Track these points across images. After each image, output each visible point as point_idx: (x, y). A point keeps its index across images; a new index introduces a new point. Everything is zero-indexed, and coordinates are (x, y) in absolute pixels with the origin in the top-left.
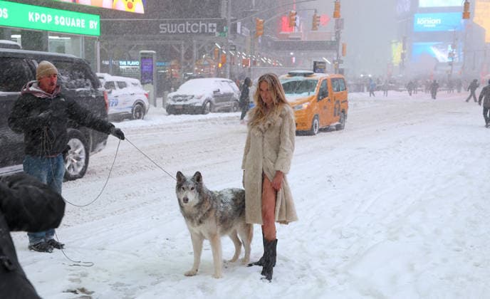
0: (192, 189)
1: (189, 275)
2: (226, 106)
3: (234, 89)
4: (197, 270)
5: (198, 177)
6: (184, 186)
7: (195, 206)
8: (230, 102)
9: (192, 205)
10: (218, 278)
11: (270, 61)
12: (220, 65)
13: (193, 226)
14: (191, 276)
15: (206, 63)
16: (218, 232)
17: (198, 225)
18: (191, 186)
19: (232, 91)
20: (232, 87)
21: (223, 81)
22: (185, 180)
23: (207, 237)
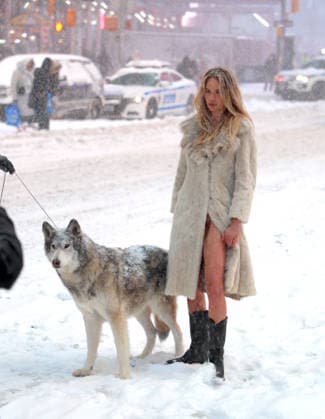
0: (66, 247)
1: (79, 375)
2: (78, 108)
3: (92, 76)
4: (92, 368)
5: (74, 227)
6: (55, 243)
7: (75, 272)
8: (86, 101)
9: (71, 271)
10: (124, 378)
11: (151, 19)
12: (59, 27)
13: (81, 301)
14: (83, 376)
15: (31, 21)
16: (123, 309)
17: (90, 299)
18: (64, 243)
19: (89, 81)
20: (89, 72)
21: (72, 61)
22: (54, 235)
23: (106, 317)
